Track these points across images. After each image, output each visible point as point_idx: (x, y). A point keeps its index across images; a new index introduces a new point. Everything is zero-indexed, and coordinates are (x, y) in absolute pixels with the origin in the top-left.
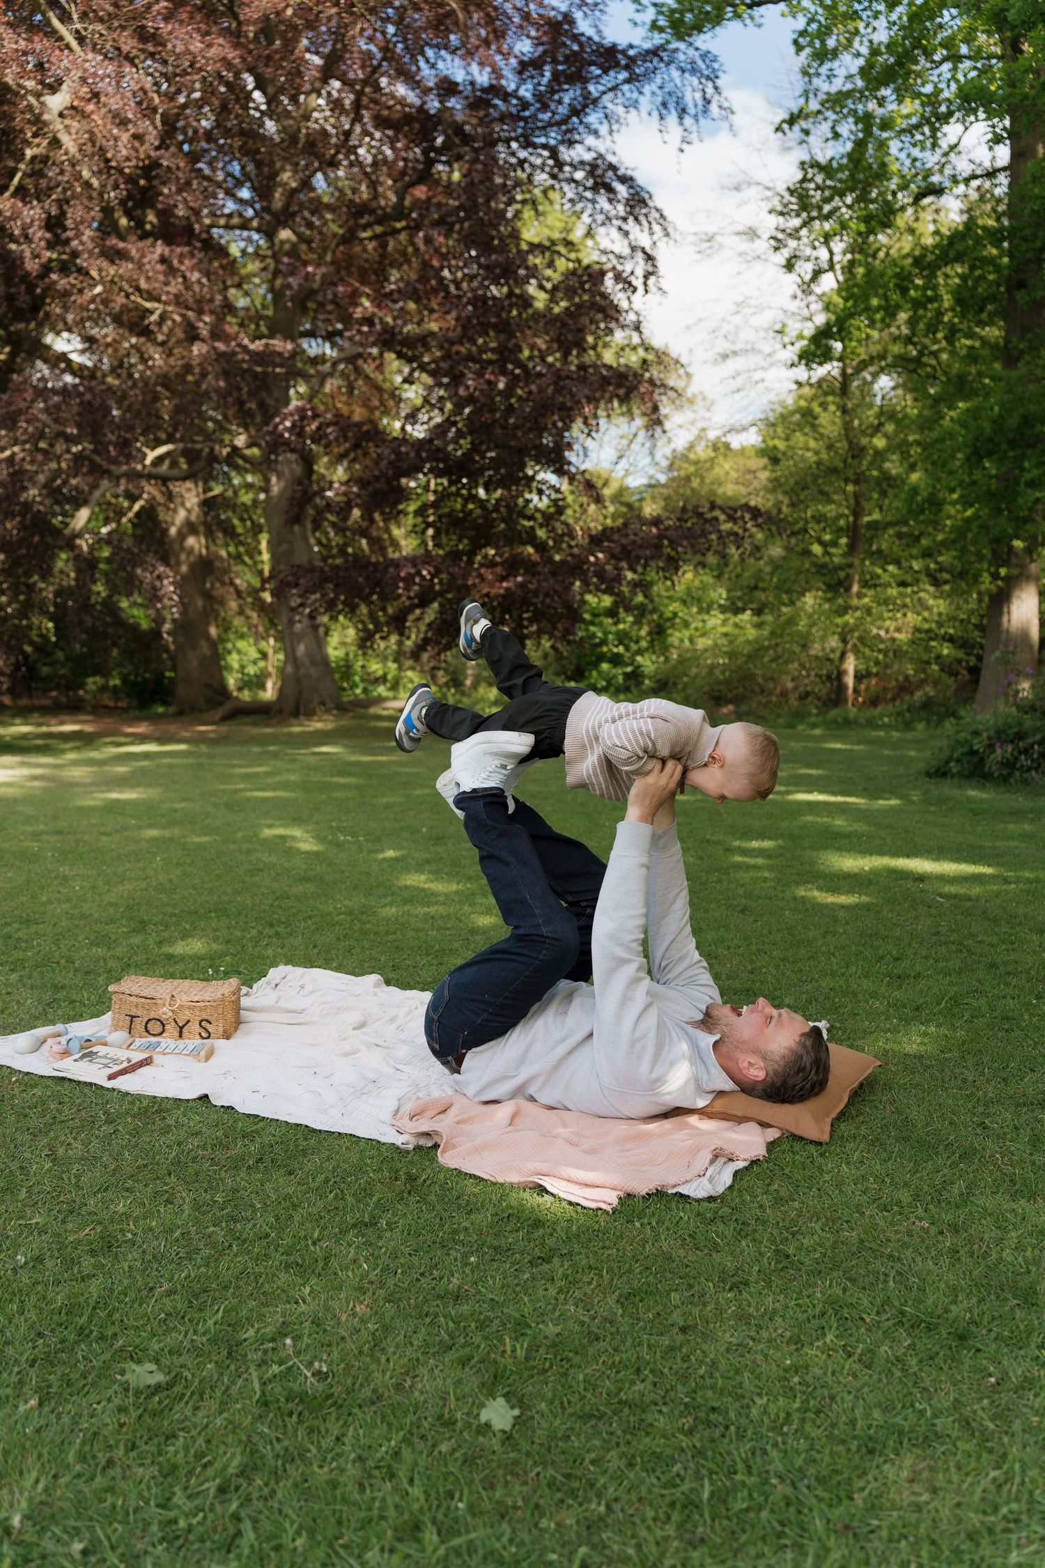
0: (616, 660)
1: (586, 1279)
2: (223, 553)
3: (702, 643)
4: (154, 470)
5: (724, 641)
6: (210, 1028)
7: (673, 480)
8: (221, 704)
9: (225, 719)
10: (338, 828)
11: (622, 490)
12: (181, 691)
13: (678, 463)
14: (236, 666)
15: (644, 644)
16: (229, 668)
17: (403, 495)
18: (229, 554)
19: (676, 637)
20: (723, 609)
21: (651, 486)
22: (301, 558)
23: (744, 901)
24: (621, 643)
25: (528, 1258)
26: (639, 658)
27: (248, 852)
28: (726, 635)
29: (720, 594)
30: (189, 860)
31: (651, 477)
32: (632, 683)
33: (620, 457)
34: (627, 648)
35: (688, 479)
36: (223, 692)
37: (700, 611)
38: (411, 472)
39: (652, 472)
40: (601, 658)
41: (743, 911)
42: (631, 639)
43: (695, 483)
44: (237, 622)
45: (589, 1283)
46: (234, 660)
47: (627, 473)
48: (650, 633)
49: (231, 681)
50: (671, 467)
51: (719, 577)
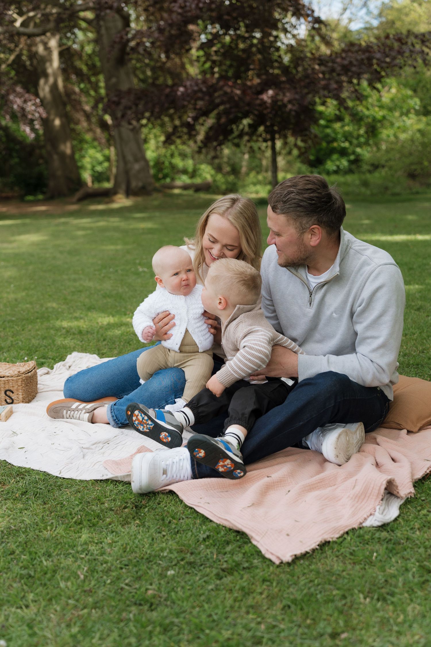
0: (343, 153)
1: (259, 590)
2: (77, 90)
3: (403, 136)
4: (22, 30)
5: (418, 135)
6: (14, 396)
7: (381, 23)
8: (77, 190)
9: (80, 200)
10: (140, 264)
11: (347, 32)
12: (52, 184)
13: (386, 12)
14: (89, 166)
15: (362, 140)
16: (82, 167)
17: (189, 37)
18: (81, 90)
19: (386, 133)
20: (418, 113)
21: (366, 29)
22: (124, 87)
23: (420, 303)
24: (346, 140)
25: (215, 571)
26: (358, 150)
27: (75, 280)
28: (419, 131)
29: (416, 103)
30: (33, 286)
31: (367, 22)
32: (353, 167)
33: (345, 10)
34: (351, 143)
35: (393, 22)
36: (80, 183)
37: (402, 114)
38: (193, 20)
39: (367, 18)
40: (333, 151)
41: (418, 309)
42: (353, 137)
43: (398, 24)
44: (88, 137)
45: (261, 594)
46: (87, 162)
47: (350, 20)
48: (366, 132)
49: (87, 176)
50: (380, 15)
51: (415, 91)
